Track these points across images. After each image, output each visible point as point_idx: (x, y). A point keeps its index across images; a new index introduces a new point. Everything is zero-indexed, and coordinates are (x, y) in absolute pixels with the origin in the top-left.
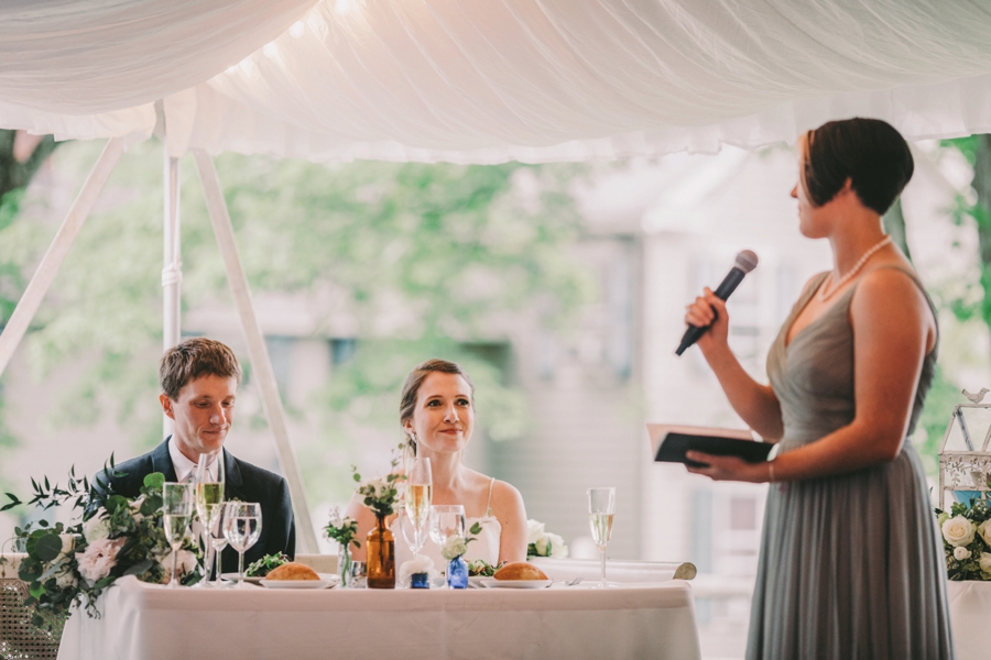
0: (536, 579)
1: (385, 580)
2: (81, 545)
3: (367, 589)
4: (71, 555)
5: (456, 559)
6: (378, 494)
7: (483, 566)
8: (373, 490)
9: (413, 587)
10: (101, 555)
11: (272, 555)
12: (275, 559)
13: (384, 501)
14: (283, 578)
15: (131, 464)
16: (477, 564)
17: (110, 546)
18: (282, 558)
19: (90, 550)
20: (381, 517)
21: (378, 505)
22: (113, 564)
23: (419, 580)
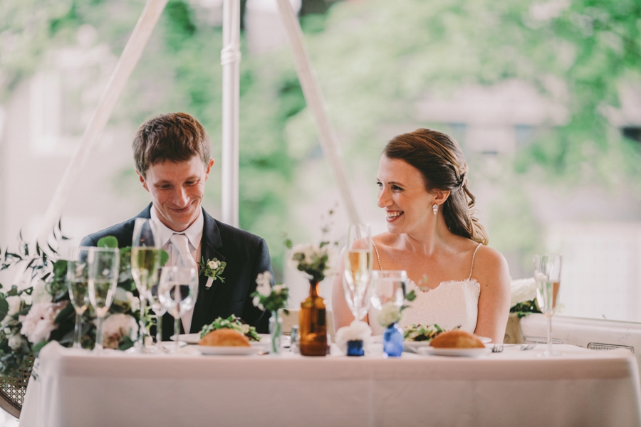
0: (473, 347)
1: (317, 347)
2: (25, 309)
3: (299, 357)
4: (16, 317)
5: (391, 326)
6: (309, 261)
7: (435, 330)
8: (303, 256)
9: (350, 354)
10: (42, 318)
11: (224, 317)
12: (227, 322)
13: (315, 268)
14: (214, 344)
15: (116, 228)
16: (429, 329)
17: (51, 310)
18: (235, 320)
19: (33, 313)
20: (314, 284)
21: (310, 271)
22: (52, 328)
23: (355, 347)
